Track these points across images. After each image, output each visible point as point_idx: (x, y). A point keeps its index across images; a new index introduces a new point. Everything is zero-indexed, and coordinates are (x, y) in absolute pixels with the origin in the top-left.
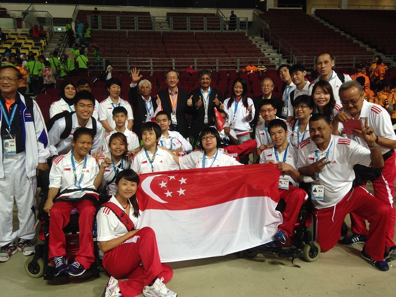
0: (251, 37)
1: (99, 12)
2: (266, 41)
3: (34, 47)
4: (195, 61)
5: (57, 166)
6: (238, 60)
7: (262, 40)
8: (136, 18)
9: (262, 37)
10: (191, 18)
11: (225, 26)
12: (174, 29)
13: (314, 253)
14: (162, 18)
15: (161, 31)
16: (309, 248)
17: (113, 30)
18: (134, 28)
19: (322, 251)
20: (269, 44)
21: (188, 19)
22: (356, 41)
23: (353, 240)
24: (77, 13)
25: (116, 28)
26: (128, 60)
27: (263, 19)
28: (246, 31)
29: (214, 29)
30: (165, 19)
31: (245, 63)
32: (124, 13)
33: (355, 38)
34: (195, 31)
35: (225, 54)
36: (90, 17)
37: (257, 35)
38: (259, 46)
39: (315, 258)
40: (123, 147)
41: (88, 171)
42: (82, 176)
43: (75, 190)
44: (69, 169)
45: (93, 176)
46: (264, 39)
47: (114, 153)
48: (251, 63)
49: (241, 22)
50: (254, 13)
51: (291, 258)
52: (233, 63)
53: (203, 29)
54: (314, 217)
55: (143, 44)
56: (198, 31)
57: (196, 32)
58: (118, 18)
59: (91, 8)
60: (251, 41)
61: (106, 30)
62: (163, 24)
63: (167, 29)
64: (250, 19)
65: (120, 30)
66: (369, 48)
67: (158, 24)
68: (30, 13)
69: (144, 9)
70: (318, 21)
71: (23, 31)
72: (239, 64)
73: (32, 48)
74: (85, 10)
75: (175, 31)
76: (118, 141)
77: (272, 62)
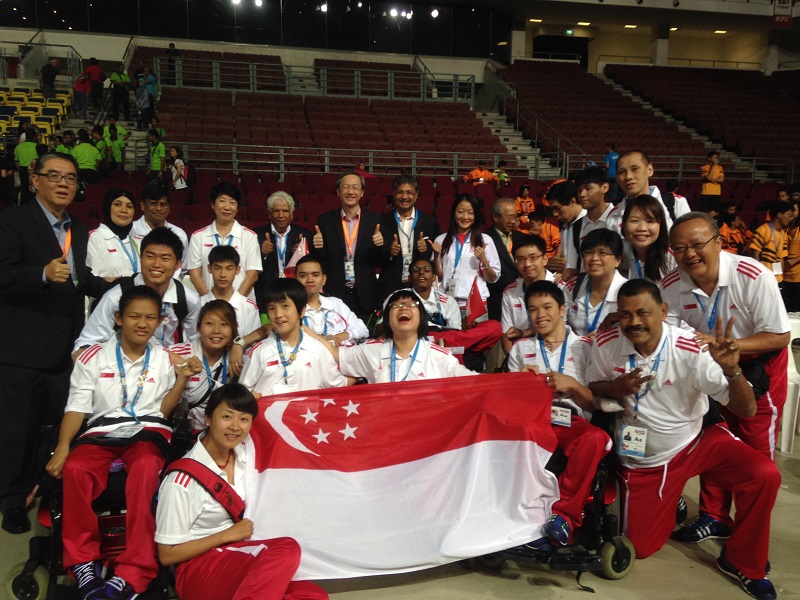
0: (480, 114)
1: (178, 53)
2: (509, 121)
3: (41, 116)
4: (371, 155)
5: (86, 367)
6: (456, 158)
7: (502, 120)
8: (253, 67)
9: (501, 114)
10: (362, 72)
11: (430, 89)
12: (329, 91)
13: (621, 561)
14: (305, 70)
15: (304, 95)
16: (611, 551)
17: (204, 88)
18: (248, 87)
19: (638, 557)
20: (515, 128)
21: (357, 73)
22: (685, 127)
23: (699, 533)
24: (132, 52)
25: (211, 85)
26: (234, 150)
27: (504, 80)
28: (470, 101)
29: (408, 95)
30: (312, 70)
31: (469, 163)
32: (228, 56)
33: (681, 122)
34: (370, 98)
35: (430, 145)
36: (158, 61)
37: (492, 109)
38: (497, 131)
39: (623, 573)
40: (227, 331)
41: (152, 380)
42: (140, 389)
43: (122, 420)
44: (112, 375)
45: (161, 390)
46: (505, 117)
47: (209, 342)
48: (481, 163)
49: (461, 84)
50: (486, 68)
51: (575, 573)
52: (444, 162)
53: (385, 94)
54: (622, 484)
55: (267, 119)
56: (376, 98)
57: (372, 100)
58: (216, 65)
59: (163, 43)
60: (480, 122)
61: (190, 88)
62: (306, 81)
63: (313, 91)
64: (479, 79)
65: (220, 89)
66: (710, 143)
67: (296, 81)
68: (35, 48)
69: (269, 49)
70: (610, 86)
71: (20, 84)
72: (456, 166)
73: (37, 119)
74: (150, 46)
75: (331, 96)
76: (215, 318)
77: (521, 163)
